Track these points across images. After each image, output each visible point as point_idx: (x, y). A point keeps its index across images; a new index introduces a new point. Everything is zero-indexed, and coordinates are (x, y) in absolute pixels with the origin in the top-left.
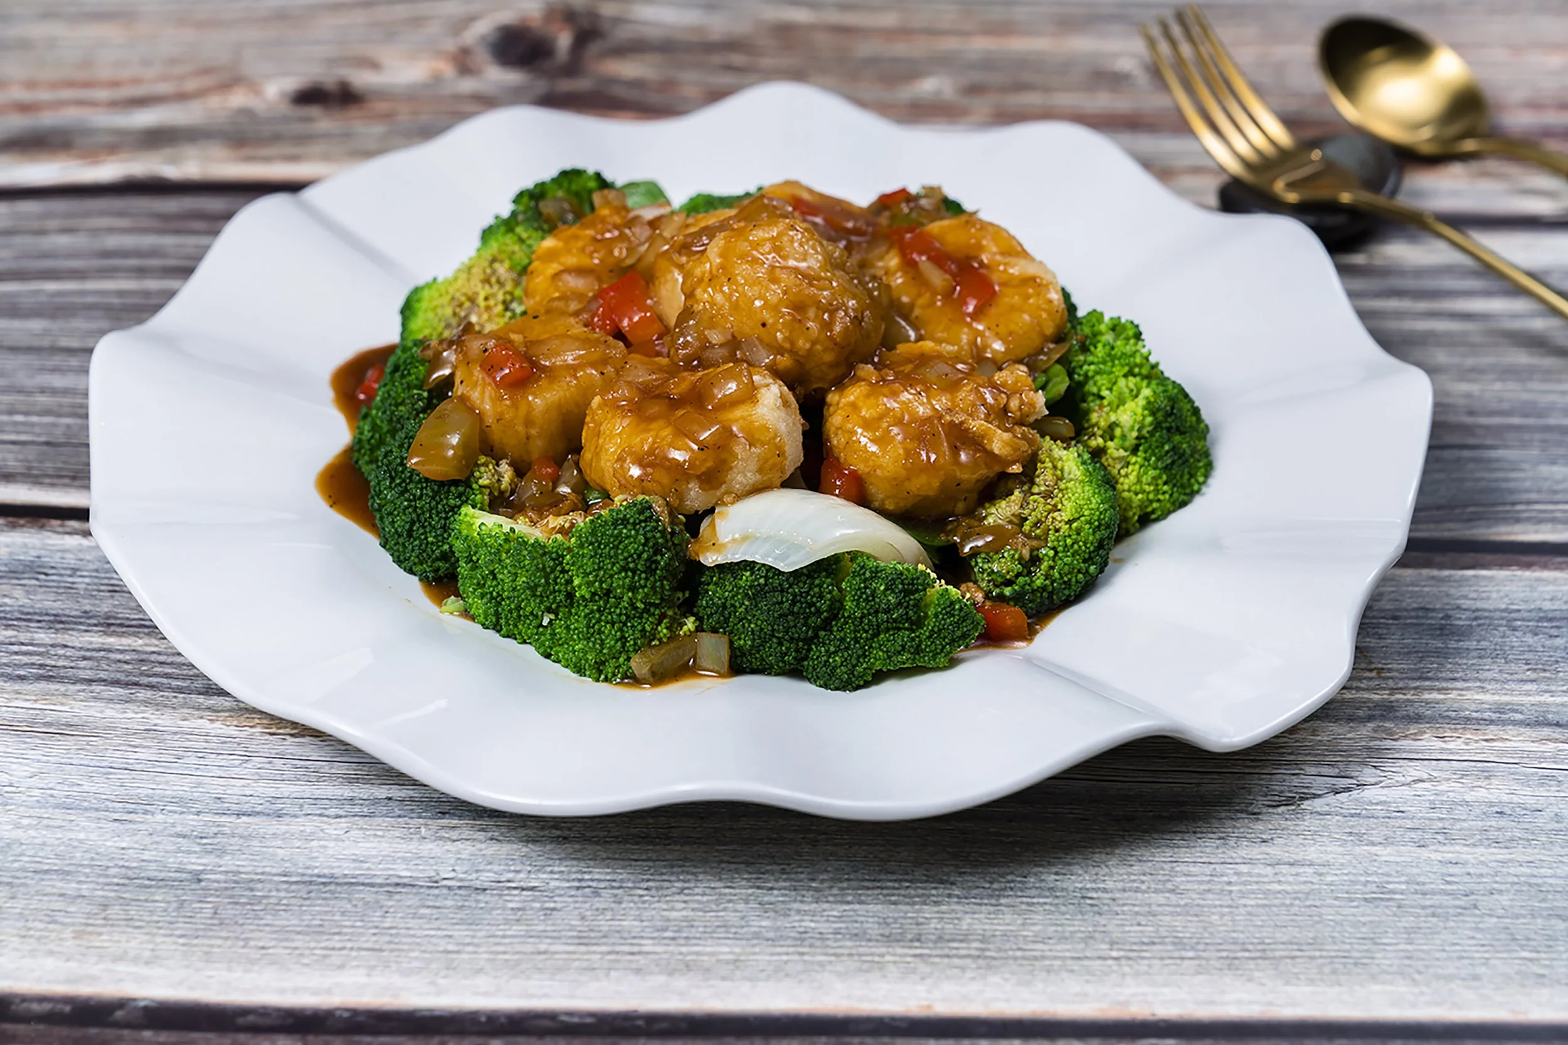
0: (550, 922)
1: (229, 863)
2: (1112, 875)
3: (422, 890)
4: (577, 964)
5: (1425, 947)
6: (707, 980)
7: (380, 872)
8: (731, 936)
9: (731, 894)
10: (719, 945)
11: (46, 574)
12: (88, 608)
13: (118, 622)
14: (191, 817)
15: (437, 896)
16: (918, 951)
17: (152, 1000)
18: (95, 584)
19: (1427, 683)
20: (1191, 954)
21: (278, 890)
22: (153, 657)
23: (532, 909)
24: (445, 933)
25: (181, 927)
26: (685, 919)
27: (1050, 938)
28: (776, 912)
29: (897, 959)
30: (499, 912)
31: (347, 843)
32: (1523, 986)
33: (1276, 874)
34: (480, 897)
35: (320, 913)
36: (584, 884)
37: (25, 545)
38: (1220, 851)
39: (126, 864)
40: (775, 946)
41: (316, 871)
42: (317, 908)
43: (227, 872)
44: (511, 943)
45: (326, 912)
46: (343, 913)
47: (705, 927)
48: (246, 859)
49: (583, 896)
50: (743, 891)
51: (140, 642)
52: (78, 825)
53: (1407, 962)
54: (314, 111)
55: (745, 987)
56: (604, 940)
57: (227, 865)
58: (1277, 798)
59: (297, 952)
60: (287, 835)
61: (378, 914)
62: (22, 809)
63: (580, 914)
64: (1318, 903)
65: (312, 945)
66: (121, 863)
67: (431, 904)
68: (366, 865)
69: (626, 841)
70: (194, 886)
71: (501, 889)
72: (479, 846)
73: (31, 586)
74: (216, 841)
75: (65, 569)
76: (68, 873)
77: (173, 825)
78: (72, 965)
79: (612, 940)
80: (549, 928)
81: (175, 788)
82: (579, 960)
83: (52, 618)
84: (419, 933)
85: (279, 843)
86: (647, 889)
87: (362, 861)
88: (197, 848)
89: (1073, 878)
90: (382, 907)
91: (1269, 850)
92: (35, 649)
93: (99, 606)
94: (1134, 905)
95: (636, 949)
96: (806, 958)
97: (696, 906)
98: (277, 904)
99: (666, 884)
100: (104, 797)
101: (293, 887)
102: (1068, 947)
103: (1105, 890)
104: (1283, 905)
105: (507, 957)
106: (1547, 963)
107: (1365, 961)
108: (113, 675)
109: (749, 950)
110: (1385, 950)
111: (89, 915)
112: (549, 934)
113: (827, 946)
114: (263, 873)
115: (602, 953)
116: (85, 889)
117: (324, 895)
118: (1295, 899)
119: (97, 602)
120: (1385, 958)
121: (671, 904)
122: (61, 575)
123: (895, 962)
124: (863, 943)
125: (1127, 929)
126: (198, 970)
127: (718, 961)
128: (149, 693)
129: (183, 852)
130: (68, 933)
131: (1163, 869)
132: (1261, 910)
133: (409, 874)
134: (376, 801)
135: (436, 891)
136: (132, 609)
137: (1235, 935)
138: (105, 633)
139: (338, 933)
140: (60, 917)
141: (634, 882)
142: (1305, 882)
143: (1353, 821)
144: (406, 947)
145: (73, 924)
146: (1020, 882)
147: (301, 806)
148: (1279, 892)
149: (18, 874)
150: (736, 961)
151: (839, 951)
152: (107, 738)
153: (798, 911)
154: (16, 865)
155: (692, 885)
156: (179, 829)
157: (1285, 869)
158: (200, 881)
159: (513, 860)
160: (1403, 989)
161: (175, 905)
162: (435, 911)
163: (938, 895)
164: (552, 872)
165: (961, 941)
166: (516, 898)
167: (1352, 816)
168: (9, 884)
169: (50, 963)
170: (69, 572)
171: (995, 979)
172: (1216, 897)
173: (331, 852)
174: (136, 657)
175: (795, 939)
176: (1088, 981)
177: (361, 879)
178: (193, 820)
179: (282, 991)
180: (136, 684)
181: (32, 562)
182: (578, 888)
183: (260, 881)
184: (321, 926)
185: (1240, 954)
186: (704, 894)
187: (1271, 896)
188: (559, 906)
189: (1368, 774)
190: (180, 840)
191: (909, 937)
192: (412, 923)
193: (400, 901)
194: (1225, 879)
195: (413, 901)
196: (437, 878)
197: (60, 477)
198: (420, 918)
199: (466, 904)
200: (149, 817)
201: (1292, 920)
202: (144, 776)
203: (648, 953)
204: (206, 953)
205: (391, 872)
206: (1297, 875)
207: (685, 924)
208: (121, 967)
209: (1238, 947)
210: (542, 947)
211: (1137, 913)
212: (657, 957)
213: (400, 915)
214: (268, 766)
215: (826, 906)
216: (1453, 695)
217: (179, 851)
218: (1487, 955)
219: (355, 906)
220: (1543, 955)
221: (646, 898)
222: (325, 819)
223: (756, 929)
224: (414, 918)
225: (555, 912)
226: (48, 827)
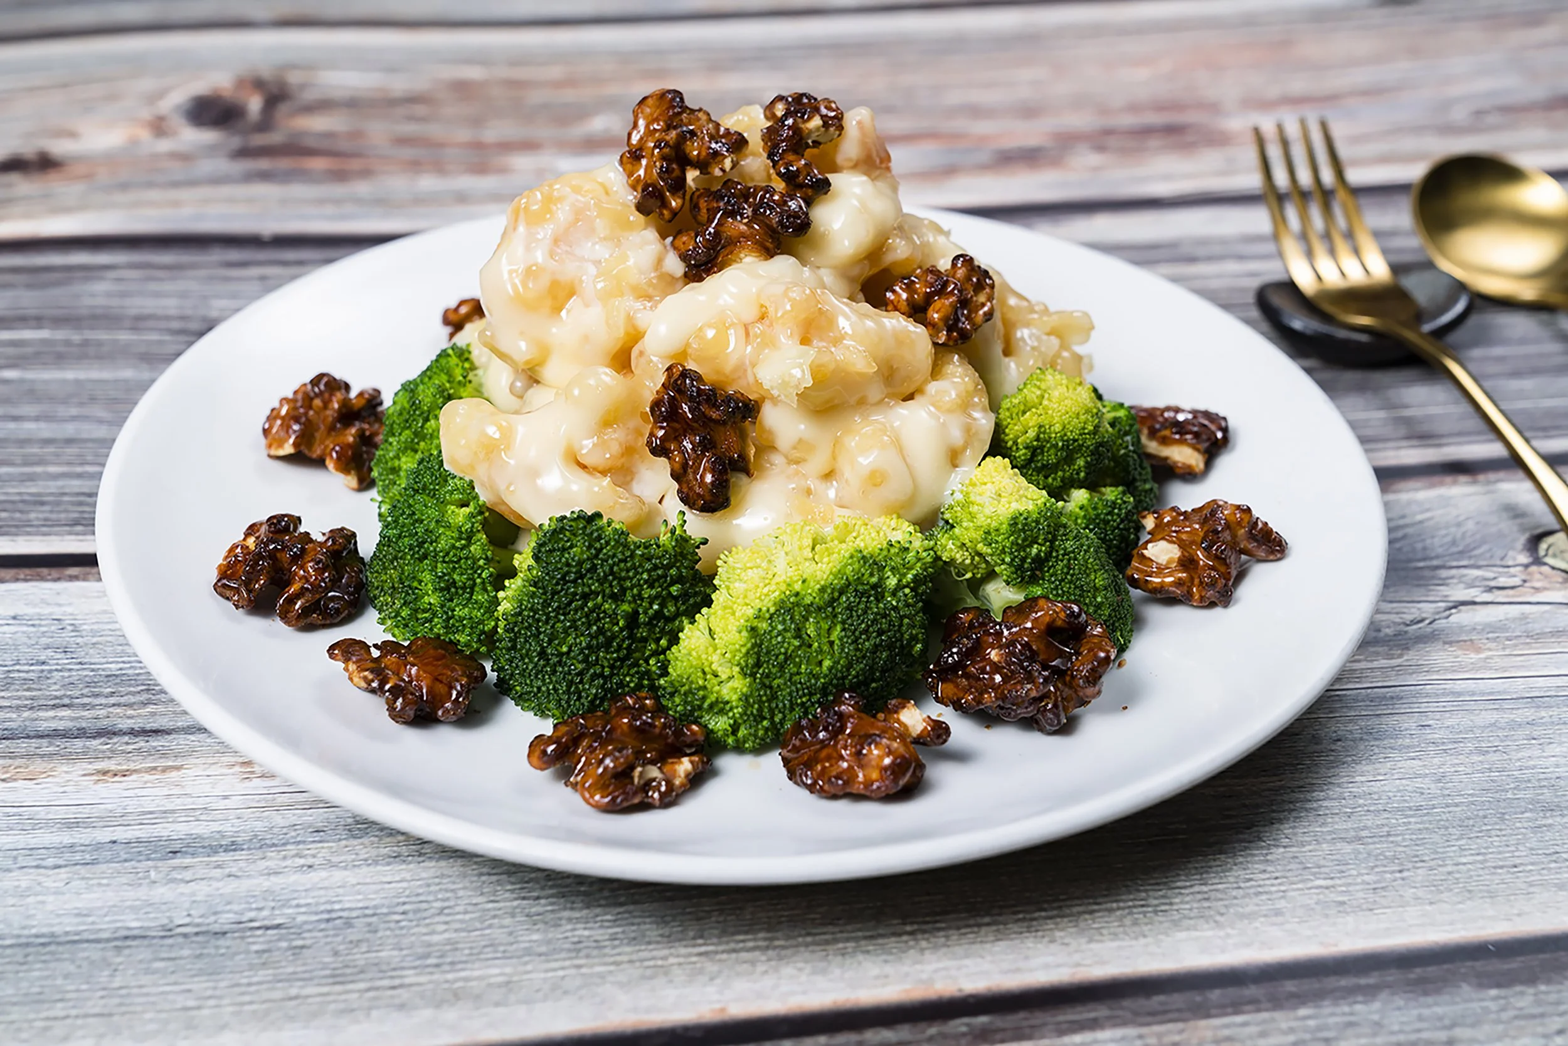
0: (300, 962)
3: (155, 941)
4: (333, 1006)
5: (1220, 886)
6: (477, 1008)
7: (106, 925)
8: (499, 955)
9: (495, 909)
10: (487, 967)
15: (171, 946)
20: (986, 920)
23: (279, 949)
24: (183, 987)
26: (449, 942)
27: (838, 919)
28: (546, 923)
29: (681, 960)
30: (242, 956)
31: (67, 896)
32: (1327, 916)
34: (222, 942)
35: (39, 978)
36: (334, 915)
40: (548, 961)
41: (34, 931)
42: (36, 974)
44: (258, 992)
45: (47, 977)
46: (66, 976)
47: (471, 948)
49: (334, 929)
50: (508, 904)
53: (1206, 904)
55: (522, 1011)
56: (362, 976)
59: (15, 1026)
61: (106, 973)
63: (333, 949)
65: (32, 1016)
67: (167, 955)
68: (90, 919)
69: (376, 862)
71: (243, 930)
72: (215, 884)
80: (299, 969)
82: (334, 1001)
84: (153, 990)
86: (403, 913)
87: (85, 915)
90: (109, 965)
95: (397, 982)
96: (584, 970)
97: (457, 926)
99: (424, 906)
101: (8, 951)
102: (858, 926)
105: (253, 1007)
106: (1344, 889)
107: (1163, 908)
109: (521, 968)
110: (1181, 894)
112: (300, 976)
113: (605, 955)
115: (359, 991)
117: (44, 958)
120: (1182, 903)
121: (432, 927)
123: (680, 964)
124: (643, 947)
125: (916, 900)
127: (490, 985)
133: (140, 924)
134: (98, 846)
135: (170, 941)
137: (1027, 894)
139: (61, 1000)
141: (388, 907)
144: (139, 1008)
147: (15, 858)
150: (508, 983)
151: (619, 958)
153: (570, 920)
155: (451, 903)
159: (254, 896)
160: (1210, 933)
162: (170, 963)
164: (298, 906)
165: (746, 933)
166: (261, 939)
171: (788, 970)
173: (49, 907)
175: (569, 950)
176: (886, 961)
177: (85, 936)
182: (328, 920)
184: (40, 993)
185: (1036, 914)
186: (466, 912)
188: (308, 942)
191: (693, 933)
192: (145, 980)
193: (130, 955)
195: (144, 954)
196: (170, 926)
199: (205, 951)
203: (411, 985)
205: (119, 925)
207: (448, 947)
209: (1033, 908)
210: (294, 992)
212: (420, 988)
213: (131, 972)
218: (1283, 888)
219: (80, 967)
220: (1338, 882)
221: (403, 924)
222: (42, 871)
223: (527, 945)
224: (146, 974)
225: (304, 951)
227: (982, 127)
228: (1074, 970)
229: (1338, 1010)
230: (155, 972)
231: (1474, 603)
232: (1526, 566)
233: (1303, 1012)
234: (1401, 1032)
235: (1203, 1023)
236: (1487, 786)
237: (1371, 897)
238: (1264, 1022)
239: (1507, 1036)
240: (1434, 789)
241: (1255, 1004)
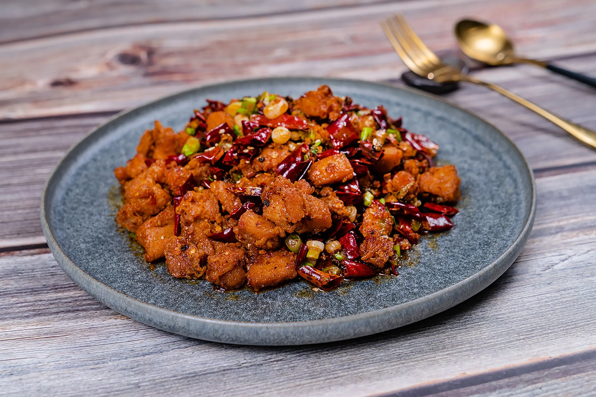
0: (295, 372)
1: (148, 376)
2: (502, 308)
3: (236, 370)
4: (315, 387)
6: (371, 382)
7: (214, 367)
8: (371, 362)
10: (368, 367)
11: (22, 273)
12: (45, 283)
13: (60, 287)
14: (124, 360)
15: (244, 372)
16: (448, 352)
18: (44, 274)
19: (569, 217)
20: (549, 331)
21: (175, 384)
22: (80, 298)
23: (285, 368)
24: (254, 386)
26: (349, 359)
27: (494, 337)
28: (383, 349)
29: (441, 357)
30: (272, 372)
31: (195, 358)
33: (561, 295)
34: (262, 368)
35: (197, 389)
37: (8, 263)
38: (535, 291)
39: (104, 387)
40: (391, 363)
41: (187, 372)
42: (195, 388)
43: (149, 381)
44: (284, 384)
45: (200, 389)
46: (207, 387)
47: (359, 361)
48: (155, 373)
49: (303, 359)
51: (72, 293)
52: (76, 374)
55: (388, 382)
56: (321, 375)
57: (148, 378)
58: (543, 267)
60: (168, 359)
61: (222, 384)
62: (49, 372)
63: (306, 366)
64: (583, 302)
66: (102, 387)
67: (242, 375)
68: (207, 365)
70: (138, 390)
71: (268, 363)
73: (16, 279)
74: (139, 368)
75: (29, 270)
77: (117, 365)
79: (324, 374)
80: (296, 375)
81: (112, 350)
82: (315, 385)
83: (31, 290)
84: (243, 388)
85: (166, 363)
87: (205, 364)
88: (132, 373)
89: (488, 312)
90: (222, 381)
91: (553, 287)
92: (28, 304)
93: (49, 282)
94: (517, 317)
95: (336, 376)
96: (406, 365)
98: (177, 390)
100: (83, 360)
101: (181, 381)
102: (502, 338)
103: (503, 314)
104: (570, 306)
105: (285, 390)
108: (66, 309)
109: (381, 366)
112: (298, 377)
113: (411, 358)
114: (165, 378)
115: (323, 380)
117: (196, 382)
118: (574, 302)
119: (48, 280)
121: (342, 355)
122: (28, 272)
123: (441, 359)
124: (424, 354)
125: (520, 327)
127: (372, 373)
128: (84, 313)
129: (127, 376)
131: (519, 302)
132: (564, 309)
133: (227, 365)
135: (242, 370)
136: (63, 281)
137: (561, 321)
138: (56, 292)
142: (573, 296)
143: (576, 270)
146: (470, 318)
147: (169, 346)
148: (566, 301)
150: (378, 372)
151: (417, 359)
152: (74, 335)
153: (392, 347)
156: (121, 367)
157: (563, 292)
158: (139, 387)
162: (245, 378)
163: (442, 330)
165: (462, 345)
166: (277, 365)
167: (574, 268)
170: (31, 271)
171: (483, 357)
172: (545, 308)
173: (190, 363)
174: (73, 299)
176: (518, 350)
177: (208, 371)
178: (125, 362)
180: (77, 310)
181: (13, 269)
182: (300, 356)
183: (165, 381)
185: (568, 327)
187: (565, 303)
188: (296, 365)
189: (569, 252)
190: (123, 371)
191: (441, 347)
192: (238, 385)
193: (229, 377)
194: (544, 300)
195: (234, 376)
196: (239, 364)
197: (12, 234)
198: (240, 382)
199: (257, 372)
200: (106, 364)
201: (578, 311)
202: (96, 347)
203: (342, 376)
205: (219, 366)
206: (568, 294)
207: (350, 361)
209: (565, 325)
210: (298, 383)
211: (520, 320)
212: (346, 377)
213: (231, 383)
214: (147, 332)
215: (402, 342)
216: (580, 219)
217: (124, 376)
219: (211, 383)
221: (329, 355)
222: (181, 349)
223: (380, 357)
224: (237, 383)
225: (295, 368)
226: (63, 378)
228: (589, 346)
230: (241, 382)
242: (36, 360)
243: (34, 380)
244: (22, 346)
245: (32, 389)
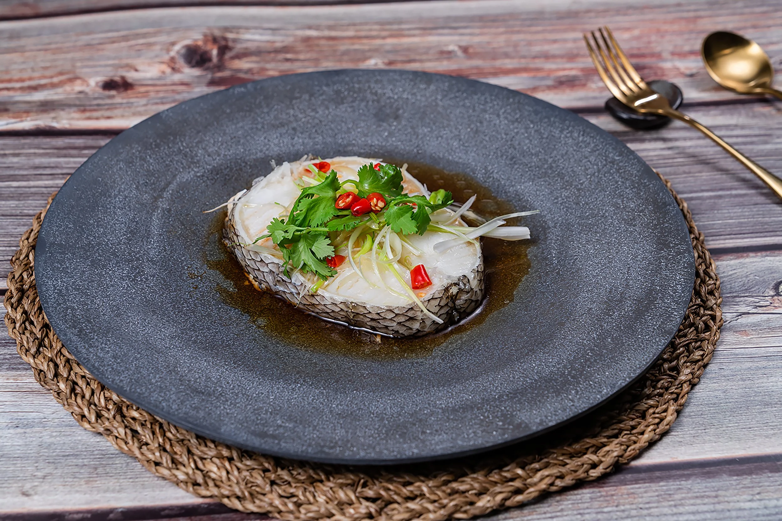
17: (124, 508)
25: (130, 475)
54: (113, 92)
62: (52, 428)
76: (77, 455)
78: (87, 496)
111: (90, 473)
116: (86, 461)
126: (140, 493)
130: (83, 482)
140: (77, 475)
145: (84, 478)
149: (56, 458)
154: (54, 454)
161: (124, 465)
168: (53, 462)
169: (77, 495)
179: (177, 498)
204: (143, 485)
208: (108, 495)
226: (64, 435)
227: (549, 65)
229: (675, 483)
231: (749, 313)
232: (773, 296)
233: (662, 484)
234: (698, 492)
235: (623, 487)
236: (743, 395)
237: (692, 439)
238: (646, 487)
239: (738, 494)
240: (722, 395)
241: (644, 480)
242: (41, 415)
243: (37, 435)
244: (31, 399)
245: (34, 443)
